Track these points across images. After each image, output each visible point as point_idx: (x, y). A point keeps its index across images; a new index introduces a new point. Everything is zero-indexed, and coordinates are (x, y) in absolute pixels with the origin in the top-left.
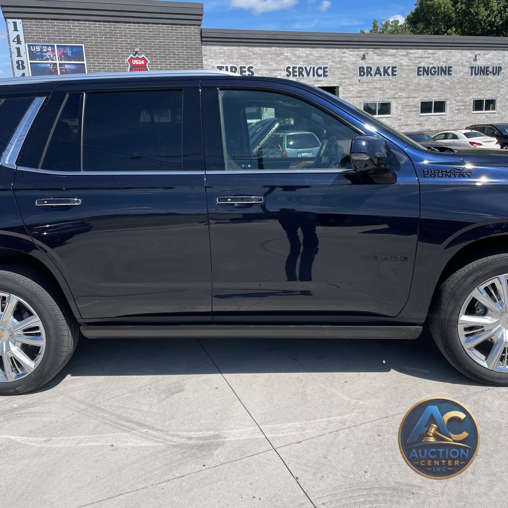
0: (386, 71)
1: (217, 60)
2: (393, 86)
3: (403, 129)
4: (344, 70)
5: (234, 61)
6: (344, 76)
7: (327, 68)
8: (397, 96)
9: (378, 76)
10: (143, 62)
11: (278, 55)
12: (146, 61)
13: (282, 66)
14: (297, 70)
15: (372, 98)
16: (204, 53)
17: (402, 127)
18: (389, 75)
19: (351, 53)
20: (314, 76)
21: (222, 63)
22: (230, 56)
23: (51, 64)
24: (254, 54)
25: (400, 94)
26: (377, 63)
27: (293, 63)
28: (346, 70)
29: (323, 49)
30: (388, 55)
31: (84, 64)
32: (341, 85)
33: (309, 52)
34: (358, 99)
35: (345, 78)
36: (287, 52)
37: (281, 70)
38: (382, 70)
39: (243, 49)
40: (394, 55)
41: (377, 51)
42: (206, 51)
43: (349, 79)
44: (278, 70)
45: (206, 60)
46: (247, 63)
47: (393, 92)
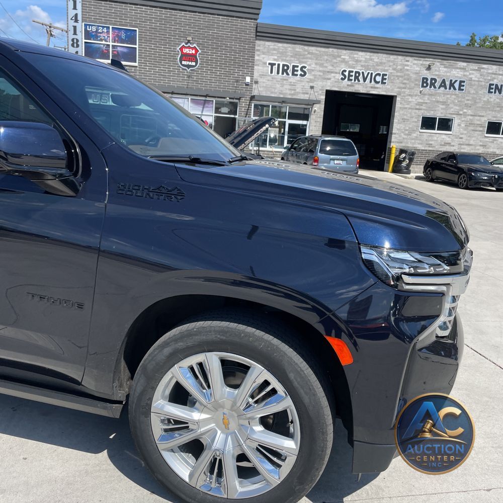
0: (452, 85)
1: (270, 57)
2: (458, 101)
3: (464, 149)
4: (405, 79)
5: (287, 59)
6: (404, 86)
7: (386, 75)
8: (461, 112)
9: (442, 89)
10: (194, 52)
11: (335, 57)
12: (197, 51)
13: (337, 68)
14: (353, 74)
15: (432, 112)
16: (256, 48)
17: (463, 146)
18: (455, 89)
19: (416, 62)
20: (371, 82)
21: (275, 60)
22: (283, 54)
23: (104, 45)
24: (309, 53)
25: (465, 111)
26: (443, 75)
27: (349, 67)
28: (408, 79)
29: (385, 55)
30: (457, 68)
31: (136, 48)
32: (400, 94)
33: (369, 57)
34: (417, 111)
35: (405, 88)
36: (345, 54)
37: (336, 73)
38: (448, 83)
39: (299, 48)
40: (464, 69)
41: (445, 62)
42: (259, 46)
43: (409, 89)
44: (332, 72)
45: (259, 55)
46: (300, 62)
47: (457, 108)
